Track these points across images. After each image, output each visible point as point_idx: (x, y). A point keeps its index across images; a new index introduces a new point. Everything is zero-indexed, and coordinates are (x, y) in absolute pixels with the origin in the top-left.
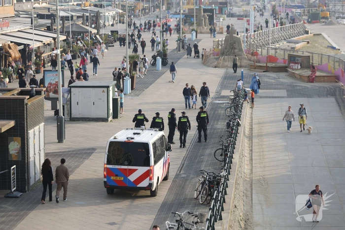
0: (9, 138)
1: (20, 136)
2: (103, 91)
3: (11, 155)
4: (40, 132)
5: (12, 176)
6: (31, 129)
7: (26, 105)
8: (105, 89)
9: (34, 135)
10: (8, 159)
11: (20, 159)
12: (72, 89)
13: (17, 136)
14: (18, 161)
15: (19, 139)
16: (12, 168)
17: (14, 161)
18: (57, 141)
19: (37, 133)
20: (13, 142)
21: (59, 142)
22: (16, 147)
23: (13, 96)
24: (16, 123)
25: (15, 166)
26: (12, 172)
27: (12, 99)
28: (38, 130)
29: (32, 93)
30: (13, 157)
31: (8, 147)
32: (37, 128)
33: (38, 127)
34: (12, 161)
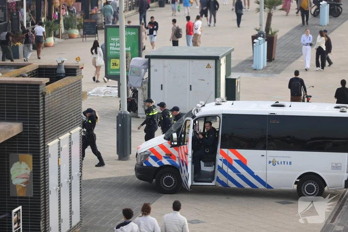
0: (12, 155)
1: (30, 152)
2: (208, 66)
3: (15, 186)
4: (70, 144)
5: (14, 226)
6: (53, 139)
7: (44, 96)
8: (212, 63)
9: (60, 149)
10: (9, 195)
11: (31, 195)
12: (153, 61)
13: (27, 152)
14: (27, 198)
15: (30, 157)
16: (14, 211)
17: (20, 198)
18: (117, 156)
19: (65, 146)
20: (18, 163)
21: (120, 159)
22: (23, 172)
23: (21, 79)
24: (24, 127)
25: (20, 208)
26: (14, 218)
27: (18, 85)
28: (67, 141)
29: (58, 71)
30: (18, 190)
31: (9, 172)
32: (64, 137)
33: (68, 134)
34: (16, 198)
